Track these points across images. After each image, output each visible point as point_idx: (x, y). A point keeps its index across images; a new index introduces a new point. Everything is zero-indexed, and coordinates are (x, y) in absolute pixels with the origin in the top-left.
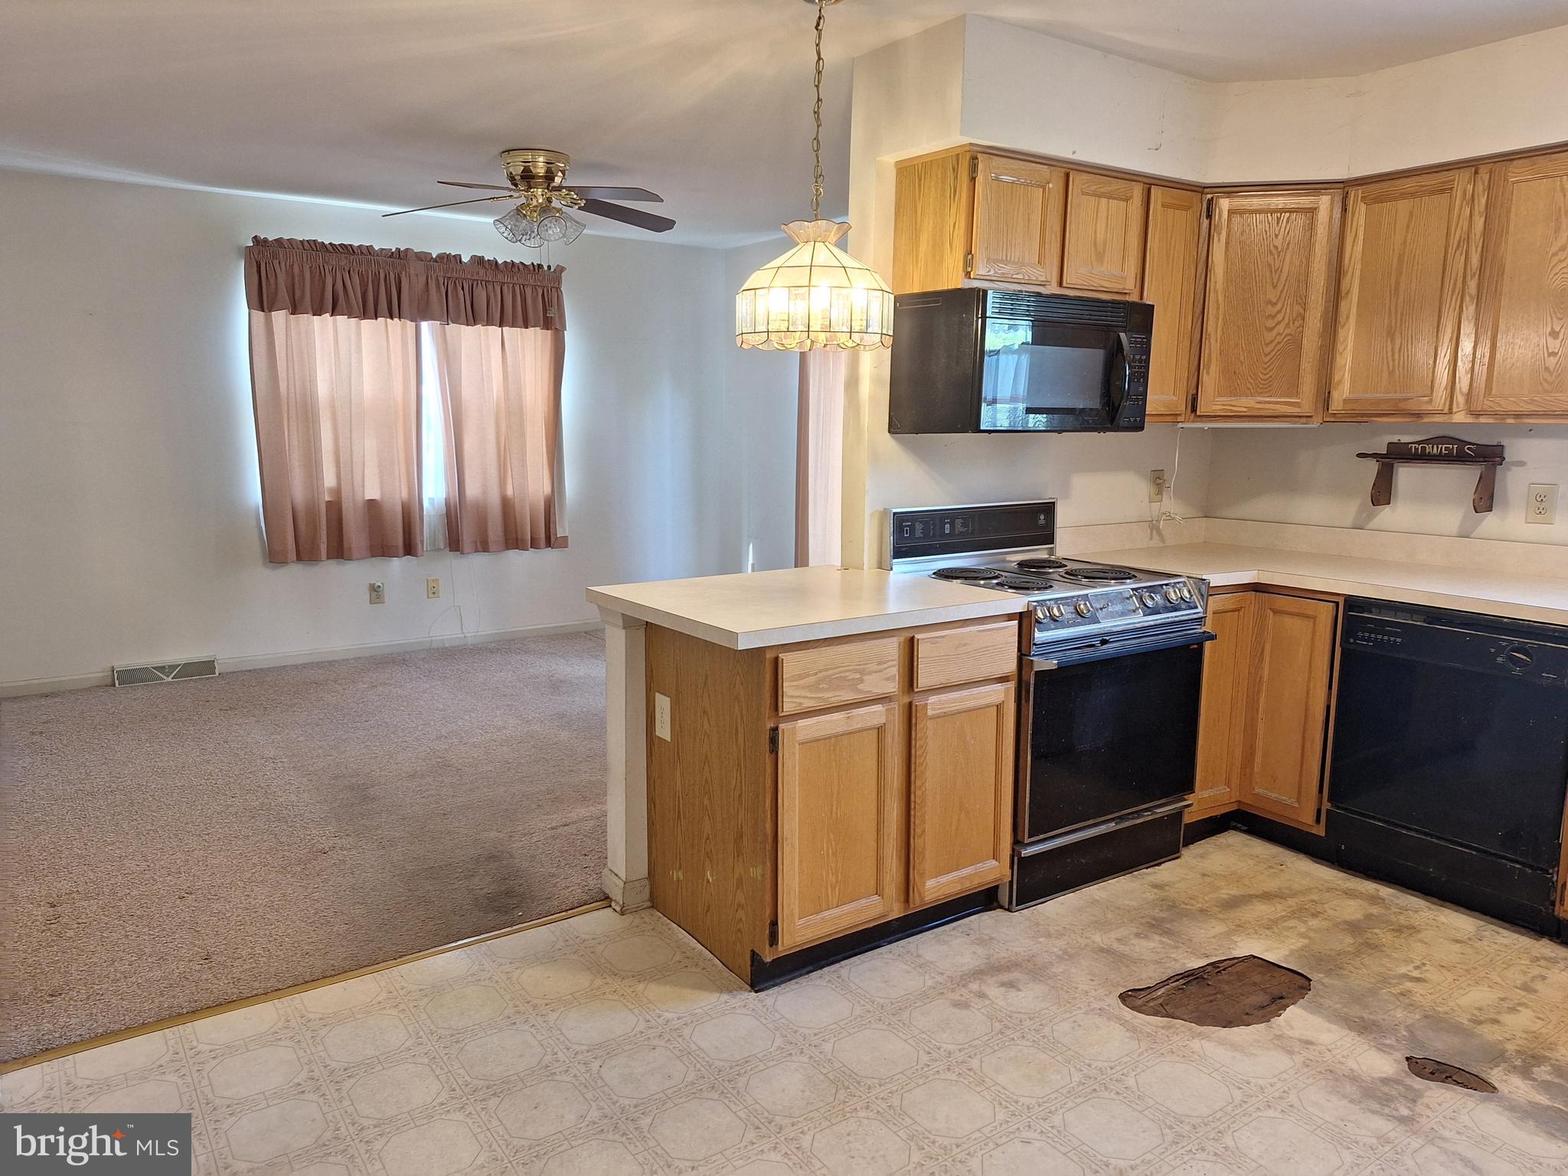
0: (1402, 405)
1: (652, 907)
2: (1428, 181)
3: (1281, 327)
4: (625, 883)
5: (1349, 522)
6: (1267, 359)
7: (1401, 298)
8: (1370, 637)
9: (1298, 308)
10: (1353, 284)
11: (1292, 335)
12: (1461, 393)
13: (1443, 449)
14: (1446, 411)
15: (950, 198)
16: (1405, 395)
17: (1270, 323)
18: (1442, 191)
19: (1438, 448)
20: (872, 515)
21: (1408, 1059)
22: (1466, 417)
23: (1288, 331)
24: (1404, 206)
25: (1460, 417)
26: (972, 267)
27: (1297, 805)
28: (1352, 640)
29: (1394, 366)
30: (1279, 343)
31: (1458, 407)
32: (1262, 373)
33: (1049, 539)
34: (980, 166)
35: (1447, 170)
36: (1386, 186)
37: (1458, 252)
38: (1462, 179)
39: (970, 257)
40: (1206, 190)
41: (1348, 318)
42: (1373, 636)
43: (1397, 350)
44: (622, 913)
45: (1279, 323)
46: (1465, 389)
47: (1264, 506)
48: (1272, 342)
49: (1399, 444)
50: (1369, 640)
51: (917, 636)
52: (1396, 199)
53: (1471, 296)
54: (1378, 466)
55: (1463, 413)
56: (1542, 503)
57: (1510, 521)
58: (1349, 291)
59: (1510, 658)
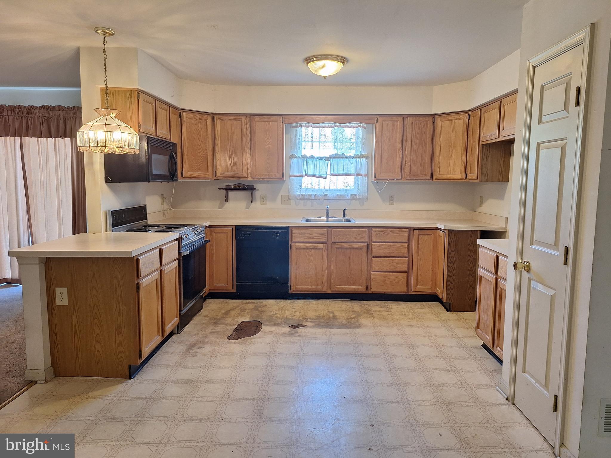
0: (235, 175)
1: (56, 377)
2: (235, 117)
3: (202, 153)
4: (45, 370)
5: (217, 208)
6: (199, 161)
7: (232, 147)
9: (205, 147)
10: (218, 141)
11: (205, 155)
12: (249, 173)
13: (240, 187)
14: (247, 177)
15: (129, 104)
16: (236, 173)
17: (199, 151)
18: (239, 120)
20: (103, 212)
21: (289, 326)
23: (204, 154)
24: (230, 122)
25: (250, 179)
26: (141, 128)
27: (227, 285)
28: (238, 237)
29: (232, 165)
30: (202, 157)
31: (249, 176)
32: (199, 165)
33: (146, 218)
34: (140, 96)
35: (240, 115)
36: (225, 117)
37: (245, 137)
38: (243, 118)
39: (139, 125)
40: (179, 110)
41: (218, 151)
43: (232, 161)
44: (46, 382)
45: (201, 151)
46: (250, 172)
47: (192, 204)
48: (200, 156)
49: (228, 185)
50: (243, 236)
51: (162, 248)
52: (227, 121)
53: (249, 148)
54: (225, 192)
55: (250, 177)
56: (264, 200)
57: (257, 204)
58: (218, 144)
59: (276, 235)
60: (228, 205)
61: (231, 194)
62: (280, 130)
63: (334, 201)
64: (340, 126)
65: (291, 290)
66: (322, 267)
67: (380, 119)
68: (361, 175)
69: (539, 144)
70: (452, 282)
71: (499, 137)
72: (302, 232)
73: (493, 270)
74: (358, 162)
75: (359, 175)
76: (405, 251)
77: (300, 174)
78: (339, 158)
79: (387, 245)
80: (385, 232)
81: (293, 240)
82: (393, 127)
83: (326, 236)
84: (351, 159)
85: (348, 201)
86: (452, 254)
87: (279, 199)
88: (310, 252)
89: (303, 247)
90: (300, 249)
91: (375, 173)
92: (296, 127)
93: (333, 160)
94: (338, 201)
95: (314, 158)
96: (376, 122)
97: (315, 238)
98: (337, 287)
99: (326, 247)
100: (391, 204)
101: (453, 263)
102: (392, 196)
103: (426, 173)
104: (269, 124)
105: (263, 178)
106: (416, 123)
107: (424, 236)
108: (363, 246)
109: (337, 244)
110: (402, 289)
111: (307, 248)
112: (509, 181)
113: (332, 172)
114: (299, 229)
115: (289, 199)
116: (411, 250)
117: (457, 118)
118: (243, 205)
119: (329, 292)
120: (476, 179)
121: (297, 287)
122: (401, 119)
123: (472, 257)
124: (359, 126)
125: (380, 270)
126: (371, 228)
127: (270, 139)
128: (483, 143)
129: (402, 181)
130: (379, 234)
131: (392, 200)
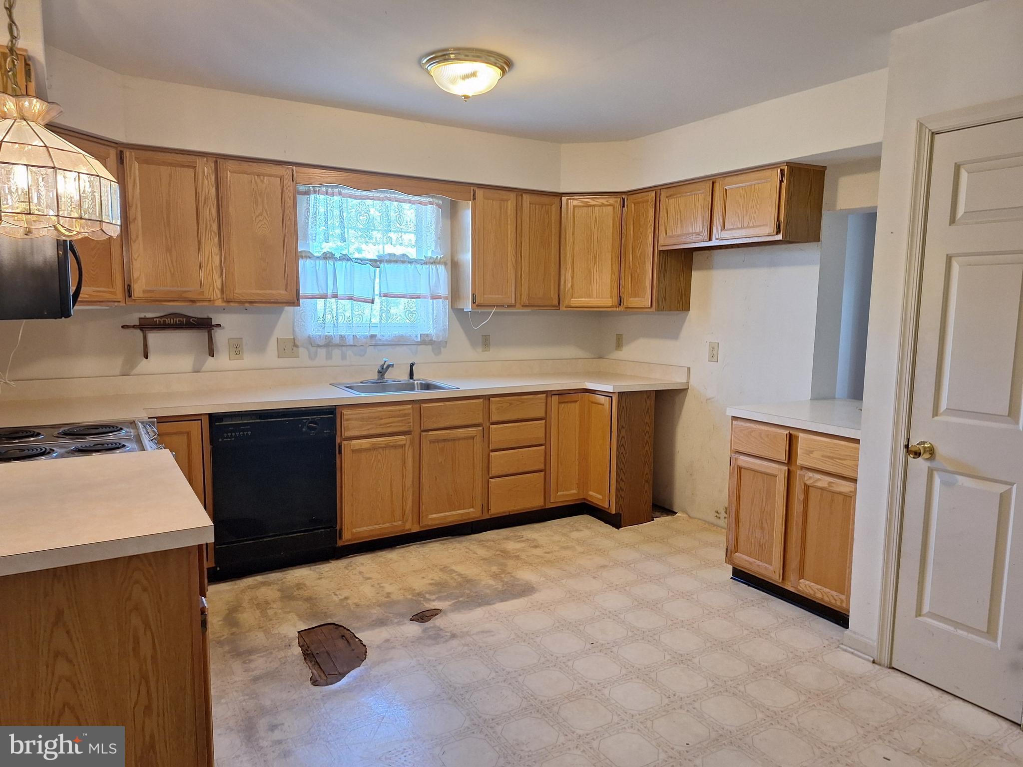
0: (184, 295)
2: (177, 158)
5: (117, 372)
6: (93, 262)
7: (172, 228)
8: (231, 435)
12: (218, 288)
13: (177, 321)
14: (211, 299)
16: (185, 289)
18: (189, 167)
19: (173, 320)
21: (411, 620)
22: (222, 302)
24: (165, 170)
28: (220, 439)
29: (174, 270)
31: (217, 296)
32: (92, 270)
35: (187, 154)
36: (149, 154)
37: (205, 206)
38: (200, 162)
41: (137, 237)
42: (233, 434)
43: (174, 260)
46: (220, 287)
49: (145, 318)
50: (232, 437)
52: (159, 165)
53: (214, 232)
54: (138, 333)
55: (220, 300)
56: (237, 349)
57: (222, 360)
58: (135, 218)
59: (309, 428)
60: (144, 365)
61: (154, 338)
62: (290, 198)
63: (387, 347)
64: (396, 199)
65: (341, 538)
66: (404, 483)
67: (480, 193)
68: (440, 297)
69: (951, 257)
70: (623, 478)
71: (710, 239)
72: (364, 415)
73: (782, 456)
74: (433, 272)
75: (437, 297)
76: (541, 434)
77: (322, 292)
78: (396, 262)
79: (513, 427)
80: (511, 404)
81: (347, 434)
82: (501, 210)
83: (409, 421)
84: (418, 266)
85: (412, 346)
86: (623, 433)
87: (272, 346)
88: (379, 455)
89: (368, 446)
90: (360, 451)
91: (473, 295)
92: (307, 193)
93: (386, 265)
94: (394, 346)
95: (349, 259)
96: (472, 198)
97: (388, 425)
98: (431, 516)
99: (411, 441)
100: (486, 351)
101: (624, 447)
102: (486, 336)
103: (552, 296)
104: (262, 181)
105: (251, 303)
106: (535, 207)
107: (566, 405)
108: (475, 432)
109: (430, 433)
110: (535, 502)
111: (374, 448)
112: (689, 310)
113: (384, 291)
114: (359, 411)
115: (295, 346)
116: (548, 431)
117: (603, 203)
118: (185, 362)
119: (416, 529)
120: (650, 306)
121: (354, 530)
122: (512, 195)
123: (647, 434)
124: (431, 203)
125: (504, 473)
126: (487, 397)
127: (265, 214)
128: (661, 249)
129: (516, 309)
130: (502, 407)
131: (486, 342)
